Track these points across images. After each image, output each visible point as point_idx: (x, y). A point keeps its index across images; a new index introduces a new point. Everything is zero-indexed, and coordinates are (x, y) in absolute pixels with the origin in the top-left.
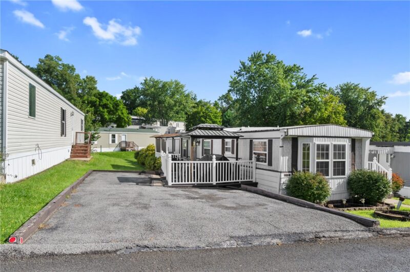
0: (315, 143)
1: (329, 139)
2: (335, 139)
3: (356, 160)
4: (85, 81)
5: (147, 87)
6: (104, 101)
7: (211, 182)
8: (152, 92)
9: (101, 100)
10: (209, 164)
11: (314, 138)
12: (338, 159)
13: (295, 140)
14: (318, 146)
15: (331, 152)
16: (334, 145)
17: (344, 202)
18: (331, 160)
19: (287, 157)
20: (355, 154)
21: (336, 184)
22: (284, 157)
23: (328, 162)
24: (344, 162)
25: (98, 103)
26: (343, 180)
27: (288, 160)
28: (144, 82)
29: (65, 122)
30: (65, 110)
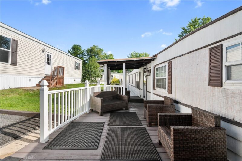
29: (10, 51)
30: (13, 40)
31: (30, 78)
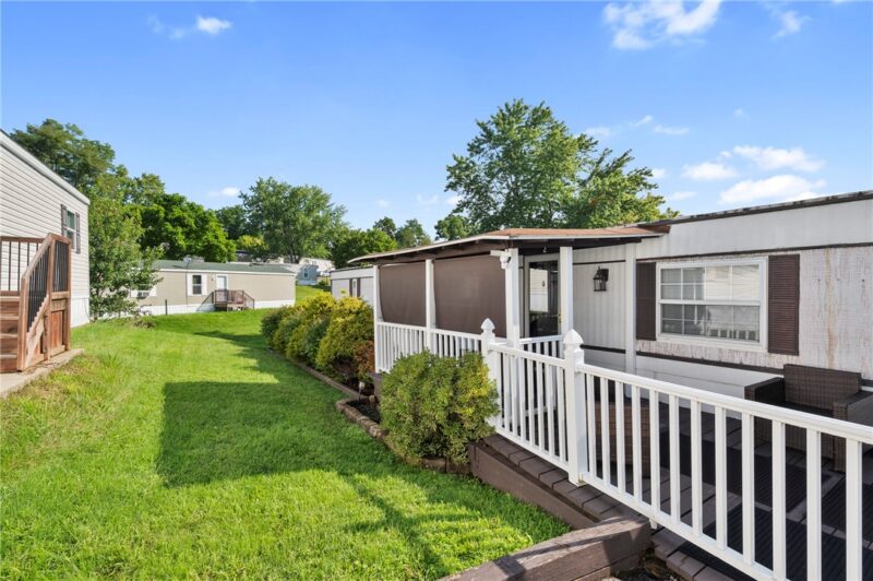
5: (263, 196)
8: (272, 205)
25: (162, 215)
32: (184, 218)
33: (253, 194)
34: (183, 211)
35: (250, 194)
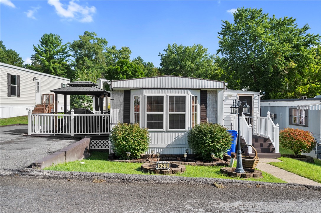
0: (145, 95)
1: (163, 91)
2: (172, 90)
3: (208, 113)
4: (120, 52)
5: (170, 54)
6: (125, 68)
7: (69, 134)
8: (174, 58)
9: (121, 67)
10: (68, 117)
11: (144, 91)
12: (175, 111)
13: (127, 93)
14: (149, 98)
15: (166, 104)
16: (170, 97)
17: (185, 156)
18: (167, 113)
19: (118, 110)
20: (206, 107)
21: (174, 137)
22: (115, 110)
23: (163, 115)
24: (184, 115)
25: (119, 70)
26: (182, 134)
27: (119, 112)
28: (167, 48)
29: (16, 85)
30: (18, 76)
31: (27, 107)
32: (127, 71)
33: (165, 53)
34: (128, 67)
35: (164, 53)
